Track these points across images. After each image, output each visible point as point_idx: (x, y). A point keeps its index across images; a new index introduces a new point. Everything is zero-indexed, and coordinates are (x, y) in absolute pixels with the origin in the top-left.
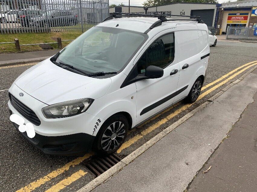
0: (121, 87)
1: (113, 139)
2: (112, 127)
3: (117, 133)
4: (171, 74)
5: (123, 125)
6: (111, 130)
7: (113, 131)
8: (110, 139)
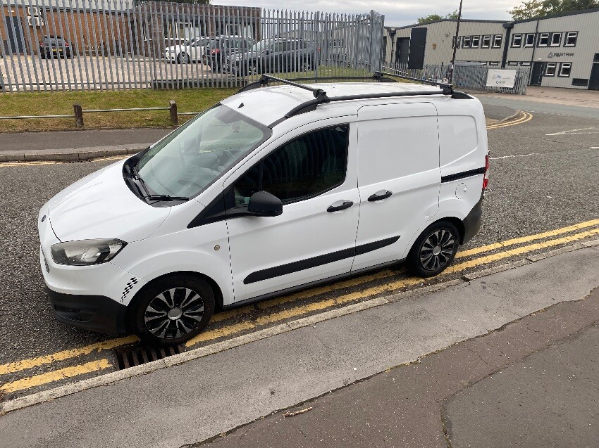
0: (189, 227)
1: (174, 318)
2: (167, 295)
3: (184, 310)
4: (331, 210)
5: (197, 297)
6: (165, 301)
7: (171, 304)
8: (166, 318)
